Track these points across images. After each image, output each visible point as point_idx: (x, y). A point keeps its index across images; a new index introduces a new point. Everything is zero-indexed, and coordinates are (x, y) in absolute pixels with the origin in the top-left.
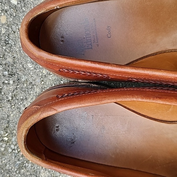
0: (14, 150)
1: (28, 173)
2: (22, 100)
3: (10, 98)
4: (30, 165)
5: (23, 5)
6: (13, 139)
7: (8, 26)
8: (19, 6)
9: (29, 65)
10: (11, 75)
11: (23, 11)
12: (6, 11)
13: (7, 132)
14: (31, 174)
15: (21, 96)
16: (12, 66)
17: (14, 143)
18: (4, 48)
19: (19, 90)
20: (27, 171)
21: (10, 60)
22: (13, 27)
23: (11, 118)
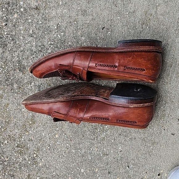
0: (6, 72)
1: (9, 84)
2: (15, 51)
3: (10, 50)
4: (10, 80)
5: (25, 12)
6: (6, 67)
7: (17, 19)
8: (24, 12)
9: (21, 37)
10: (13, 40)
11: (25, 15)
12: (18, 13)
13: (4, 64)
14: (10, 84)
15: (14, 50)
16: (14, 36)
17: (6, 69)
18: (13, 28)
19: (14, 47)
20: (9, 83)
21: (14, 33)
22: (19, 20)
23: (8, 58)
